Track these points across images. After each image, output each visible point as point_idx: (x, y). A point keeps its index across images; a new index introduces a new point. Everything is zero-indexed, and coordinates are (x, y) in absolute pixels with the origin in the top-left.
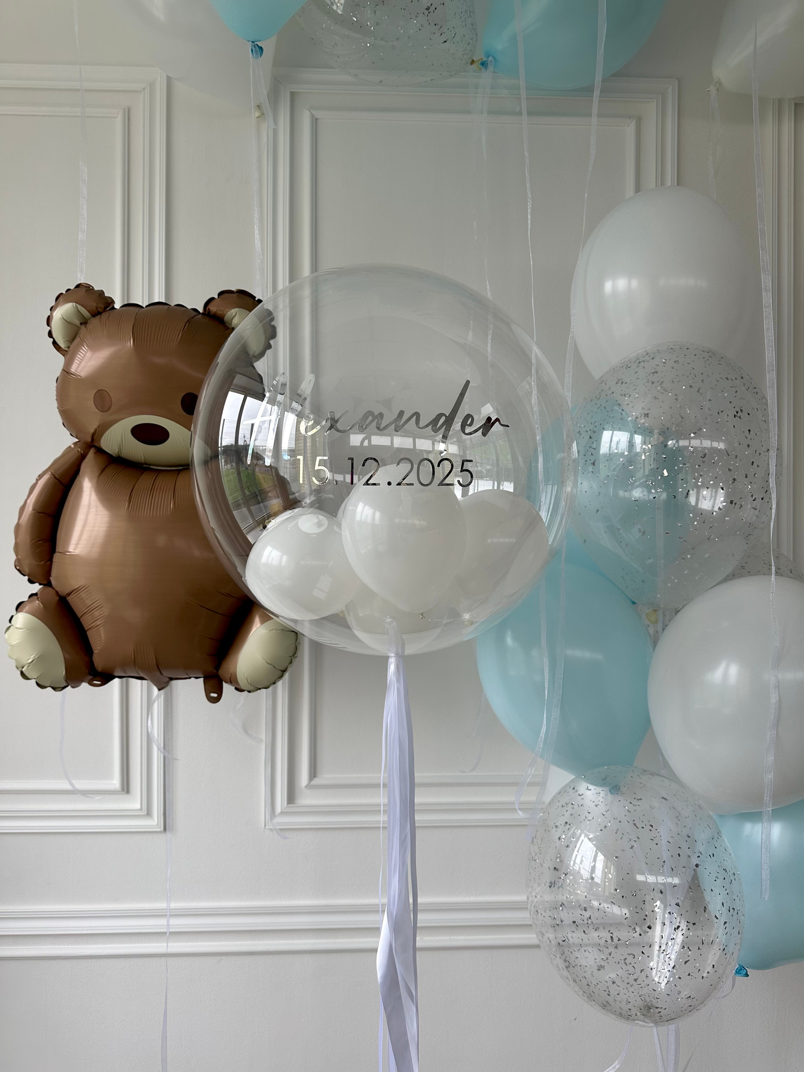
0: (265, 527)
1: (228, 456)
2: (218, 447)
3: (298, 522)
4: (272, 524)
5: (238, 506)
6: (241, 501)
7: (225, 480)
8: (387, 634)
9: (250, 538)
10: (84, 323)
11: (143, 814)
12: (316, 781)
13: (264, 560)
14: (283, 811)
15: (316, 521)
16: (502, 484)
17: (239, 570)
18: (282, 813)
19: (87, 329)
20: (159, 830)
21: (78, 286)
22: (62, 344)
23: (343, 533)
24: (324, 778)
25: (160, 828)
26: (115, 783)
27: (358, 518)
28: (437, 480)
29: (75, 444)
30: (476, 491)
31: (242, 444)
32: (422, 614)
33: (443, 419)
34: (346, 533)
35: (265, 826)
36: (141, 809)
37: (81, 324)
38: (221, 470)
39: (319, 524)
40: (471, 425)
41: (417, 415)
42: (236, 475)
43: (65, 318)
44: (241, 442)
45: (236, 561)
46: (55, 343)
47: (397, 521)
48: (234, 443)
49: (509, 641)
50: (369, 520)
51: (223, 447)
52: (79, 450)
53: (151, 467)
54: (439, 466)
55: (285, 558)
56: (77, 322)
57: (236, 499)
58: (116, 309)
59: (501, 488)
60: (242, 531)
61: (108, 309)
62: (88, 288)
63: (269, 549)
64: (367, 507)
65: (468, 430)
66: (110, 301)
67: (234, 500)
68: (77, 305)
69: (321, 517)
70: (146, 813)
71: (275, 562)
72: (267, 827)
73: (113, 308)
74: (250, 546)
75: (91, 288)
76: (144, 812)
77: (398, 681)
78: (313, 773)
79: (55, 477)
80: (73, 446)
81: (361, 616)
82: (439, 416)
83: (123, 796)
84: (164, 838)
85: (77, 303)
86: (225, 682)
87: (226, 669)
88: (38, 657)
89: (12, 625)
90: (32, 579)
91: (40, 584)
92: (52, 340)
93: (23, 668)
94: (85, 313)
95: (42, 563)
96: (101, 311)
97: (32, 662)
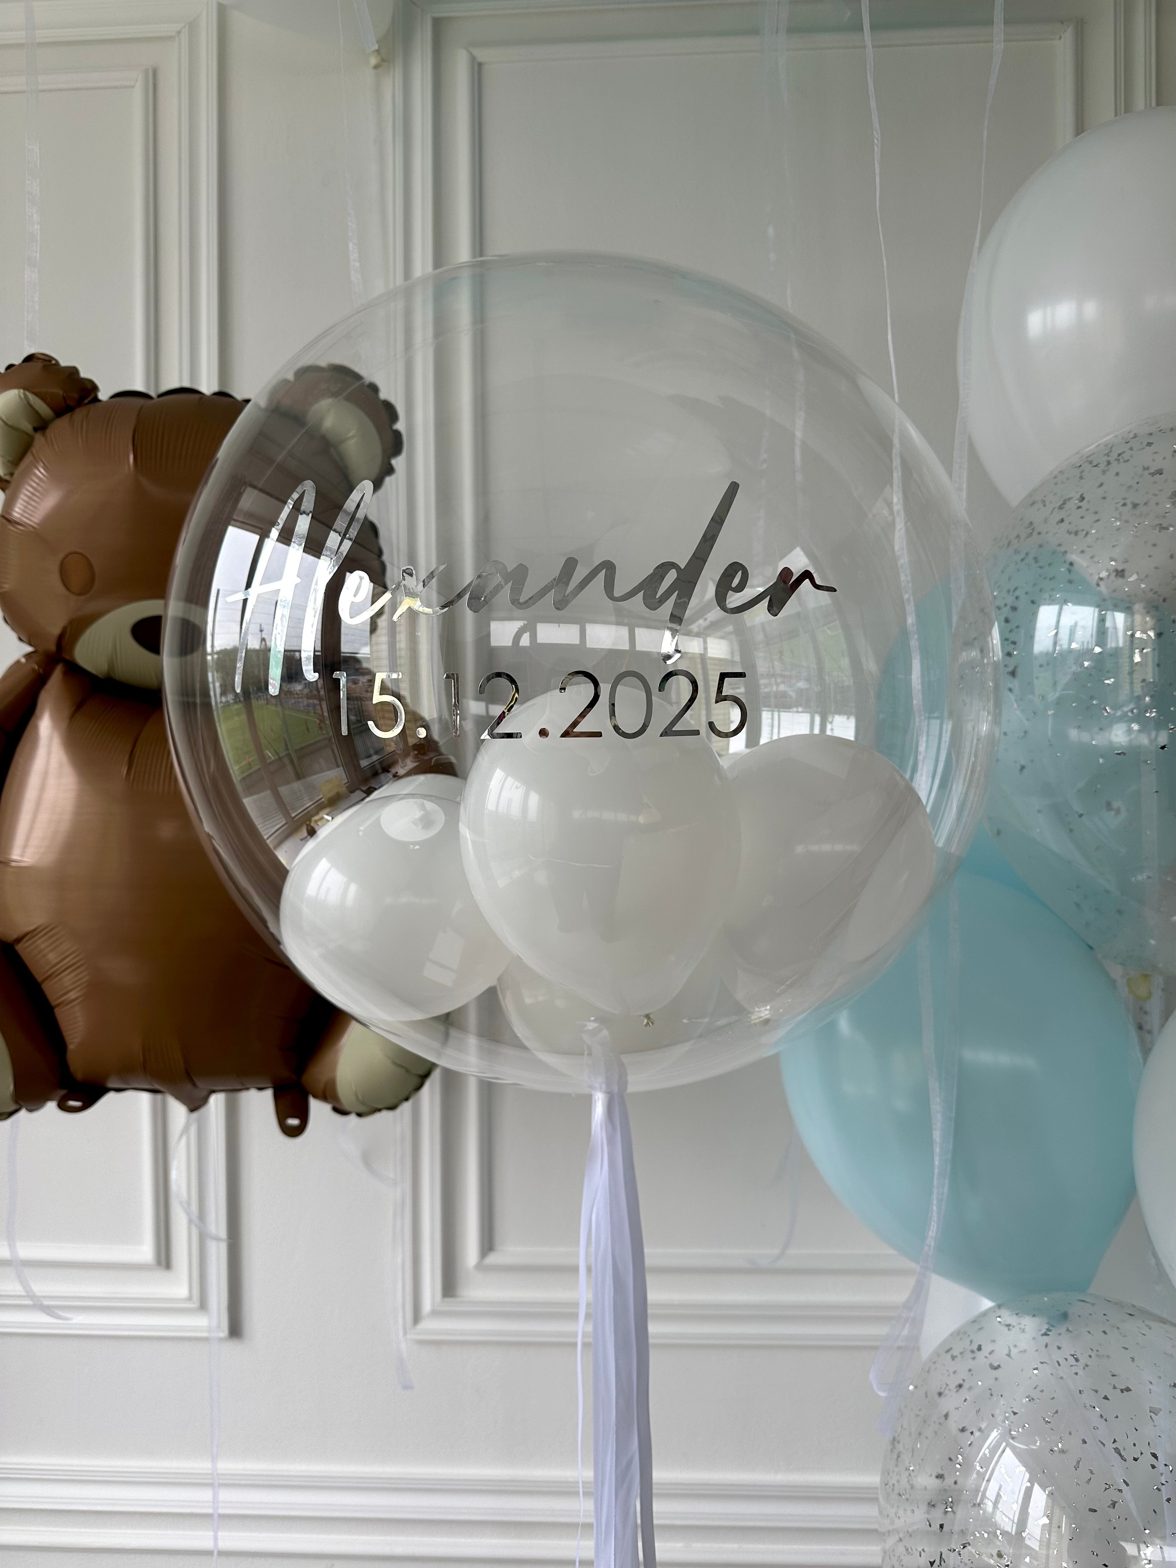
8: (590, 1056)
10: (41, 426)
12: (493, 1259)
14: (436, 1309)
15: (420, 813)
16: (830, 719)
18: (436, 1313)
19: (46, 437)
20: (221, 1335)
21: (30, 358)
24: (508, 1253)
25: (224, 1331)
26: (145, 1252)
27: (491, 805)
28: (659, 723)
29: (28, 656)
30: (775, 737)
32: (647, 1016)
33: (672, 575)
35: (404, 1335)
36: (190, 1298)
37: (36, 429)
38: (214, 708)
39: (427, 821)
40: (740, 588)
41: (609, 567)
47: (577, 814)
50: (515, 810)
52: (36, 667)
54: (661, 688)
56: (28, 427)
58: (99, 401)
59: (829, 733)
61: (86, 401)
62: (47, 363)
65: (735, 600)
66: (89, 386)
68: (27, 393)
69: (430, 805)
70: (197, 1305)
71: (333, 898)
72: (407, 1337)
73: (96, 400)
75: (54, 362)
76: (195, 1304)
78: (488, 1244)
80: (23, 660)
81: (528, 1001)
82: (664, 568)
83: (162, 1274)
84: (233, 1348)
85: (28, 390)
86: (315, 1097)
87: (317, 1074)
94: (42, 408)
96: (72, 404)
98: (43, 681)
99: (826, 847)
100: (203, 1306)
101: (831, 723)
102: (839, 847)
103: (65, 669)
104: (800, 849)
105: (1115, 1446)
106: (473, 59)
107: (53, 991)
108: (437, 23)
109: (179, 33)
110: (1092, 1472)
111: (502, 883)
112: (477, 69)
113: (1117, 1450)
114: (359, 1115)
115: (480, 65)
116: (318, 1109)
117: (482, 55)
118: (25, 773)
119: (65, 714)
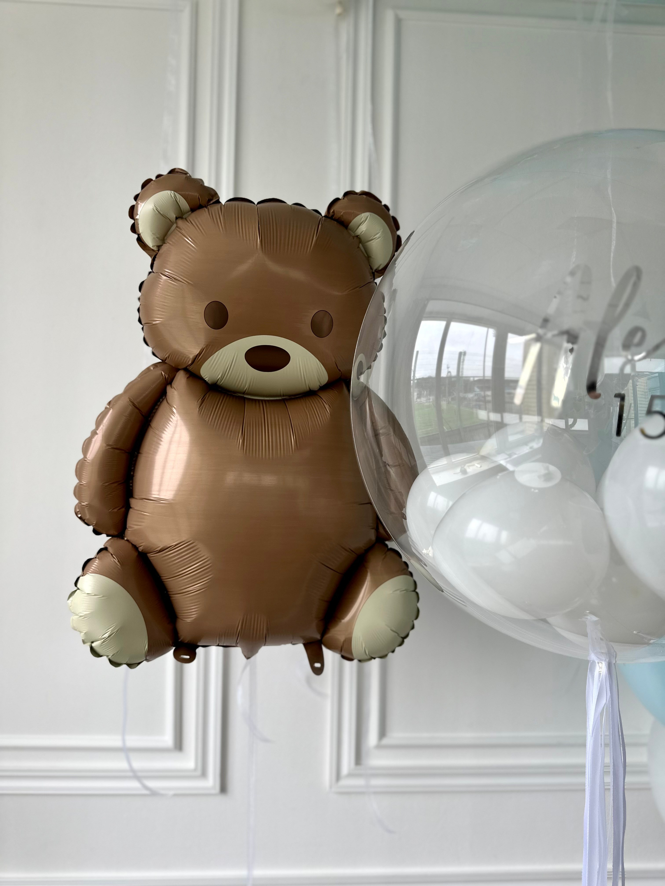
8: (587, 636)
11: (197, 774)
12: (384, 742)
14: (350, 772)
18: (350, 775)
20: (215, 792)
21: (172, 171)
22: (150, 242)
25: (217, 789)
29: (155, 365)
35: (330, 788)
36: (195, 770)
37: (177, 218)
43: (159, 210)
46: (140, 240)
51: (417, 380)
52: (163, 373)
56: (172, 216)
62: (184, 175)
68: (176, 194)
69: (551, 467)
70: (200, 773)
72: (332, 790)
75: (188, 175)
78: (383, 732)
79: (134, 405)
80: (152, 368)
83: (177, 754)
84: (222, 799)
85: (175, 192)
87: (335, 635)
88: (117, 631)
89: (78, 589)
90: (99, 529)
91: (108, 536)
92: (136, 236)
93: (93, 642)
94: (184, 205)
95: (116, 510)
96: (203, 203)
97: (109, 637)
98: (169, 382)
100: (204, 774)
103: (188, 376)
106: (395, 16)
112: (398, 22)
115: (400, 20)
116: (332, 657)
117: (403, 14)
119: (194, 405)
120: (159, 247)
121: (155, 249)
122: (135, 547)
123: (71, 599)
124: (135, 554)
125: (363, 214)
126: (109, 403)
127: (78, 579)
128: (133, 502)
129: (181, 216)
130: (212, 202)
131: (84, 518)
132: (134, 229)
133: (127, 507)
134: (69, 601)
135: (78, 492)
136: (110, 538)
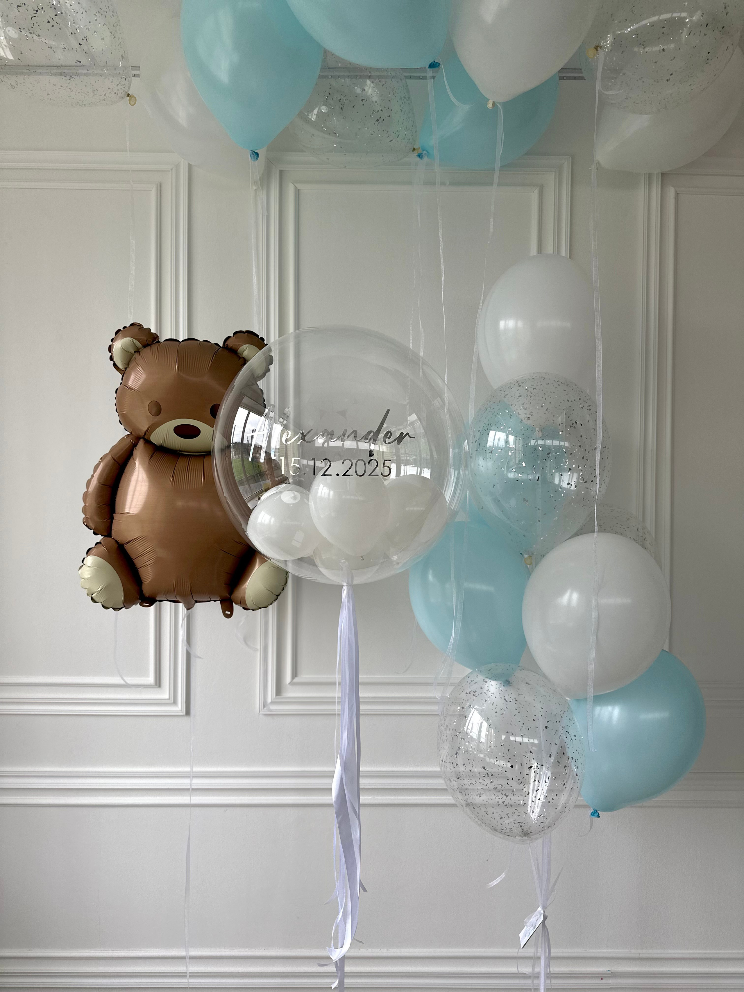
0: (259, 499)
1: (236, 450)
2: (231, 443)
3: (281, 496)
4: (264, 496)
5: (242, 483)
6: (244, 480)
7: (234, 465)
8: (342, 570)
9: (250, 505)
11: (171, 702)
12: (296, 680)
13: (259, 521)
14: (273, 701)
15: (293, 495)
17: (243, 527)
18: (272, 703)
19: (139, 355)
20: (182, 714)
21: (132, 324)
22: (120, 366)
23: (310, 503)
24: (303, 677)
25: (183, 713)
26: (151, 679)
27: (319, 494)
28: (368, 473)
29: (128, 436)
30: (405, 474)
31: (246, 443)
32: (362, 557)
33: (372, 434)
34: (312, 504)
35: (259, 712)
36: (169, 699)
37: (135, 352)
39: (295, 498)
40: (390, 438)
41: (355, 432)
42: (241, 462)
43: (124, 348)
44: (245, 442)
45: (242, 522)
46: (115, 365)
47: (344, 497)
48: (240, 441)
49: (431, 577)
50: (326, 496)
51: (234, 444)
52: (131, 440)
53: (182, 453)
54: (369, 464)
55: (273, 519)
56: (132, 351)
57: (241, 478)
59: (422, 474)
60: (244, 500)
62: (139, 326)
63: (263, 513)
64: (325, 488)
65: (388, 441)
67: (239, 479)
68: (132, 338)
69: (296, 493)
70: (173, 701)
71: (267, 522)
72: (261, 713)
74: (251, 511)
75: (141, 326)
76: (172, 701)
77: (348, 602)
78: (295, 674)
79: (114, 460)
80: (125, 437)
81: (323, 558)
82: (370, 432)
83: (157, 689)
84: (186, 719)
86: (236, 604)
87: (238, 594)
88: (105, 587)
89: (84, 564)
90: (96, 532)
91: (102, 536)
92: (113, 362)
93: (92, 595)
94: (138, 344)
95: (105, 520)
96: (150, 343)
97: (100, 590)
98: (134, 445)
99: (415, 509)
101: (423, 471)
102: (419, 509)
103: (145, 442)
104: (407, 509)
105: (505, 698)
106: (296, 187)
107: (138, 562)
108: (281, 172)
109: (172, 169)
110: (497, 705)
111: (322, 516)
112: (298, 193)
113: (505, 699)
114: (253, 610)
115: (299, 190)
116: (237, 608)
117: (299, 186)
118: (129, 481)
119: (147, 459)
120: (126, 369)
121: (124, 369)
122: (117, 542)
123: (80, 570)
124: (116, 545)
125: (244, 346)
126: (101, 458)
127: (84, 558)
128: (116, 516)
129: (138, 351)
130: (155, 342)
131: (88, 525)
132: (111, 358)
133: (112, 519)
134: (80, 572)
135: (84, 510)
136: (103, 537)
